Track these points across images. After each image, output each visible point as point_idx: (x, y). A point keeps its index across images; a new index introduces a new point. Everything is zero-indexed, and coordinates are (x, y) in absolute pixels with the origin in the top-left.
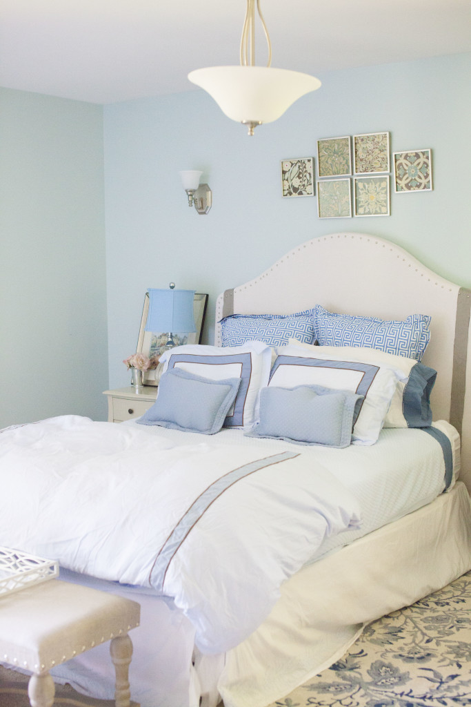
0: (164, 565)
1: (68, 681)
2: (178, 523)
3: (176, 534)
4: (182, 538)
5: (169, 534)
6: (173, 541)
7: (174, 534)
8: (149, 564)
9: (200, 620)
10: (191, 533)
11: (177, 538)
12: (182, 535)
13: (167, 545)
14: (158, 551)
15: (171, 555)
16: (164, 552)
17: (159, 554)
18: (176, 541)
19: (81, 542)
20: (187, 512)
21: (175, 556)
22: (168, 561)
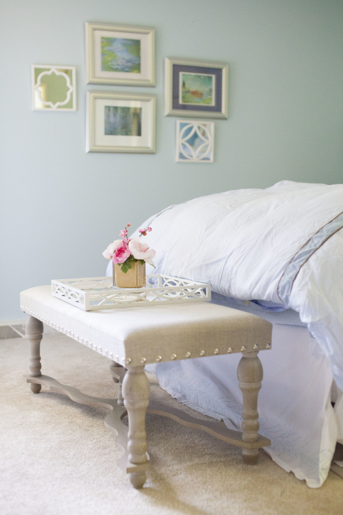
0: (292, 274)
1: (223, 417)
2: (318, 232)
3: (313, 241)
4: (318, 246)
5: (305, 242)
6: (307, 248)
7: (310, 242)
8: (279, 273)
9: (327, 339)
10: (329, 240)
11: (313, 245)
12: (318, 243)
13: (300, 252)
14: (289, 259)
15: (302, 263)
16: (295, 261)
17: (290, 263)
18: (310, 249)
19: (226, 261)
20: (331, 221)
21: (305, 264)
22: (298, 269)
